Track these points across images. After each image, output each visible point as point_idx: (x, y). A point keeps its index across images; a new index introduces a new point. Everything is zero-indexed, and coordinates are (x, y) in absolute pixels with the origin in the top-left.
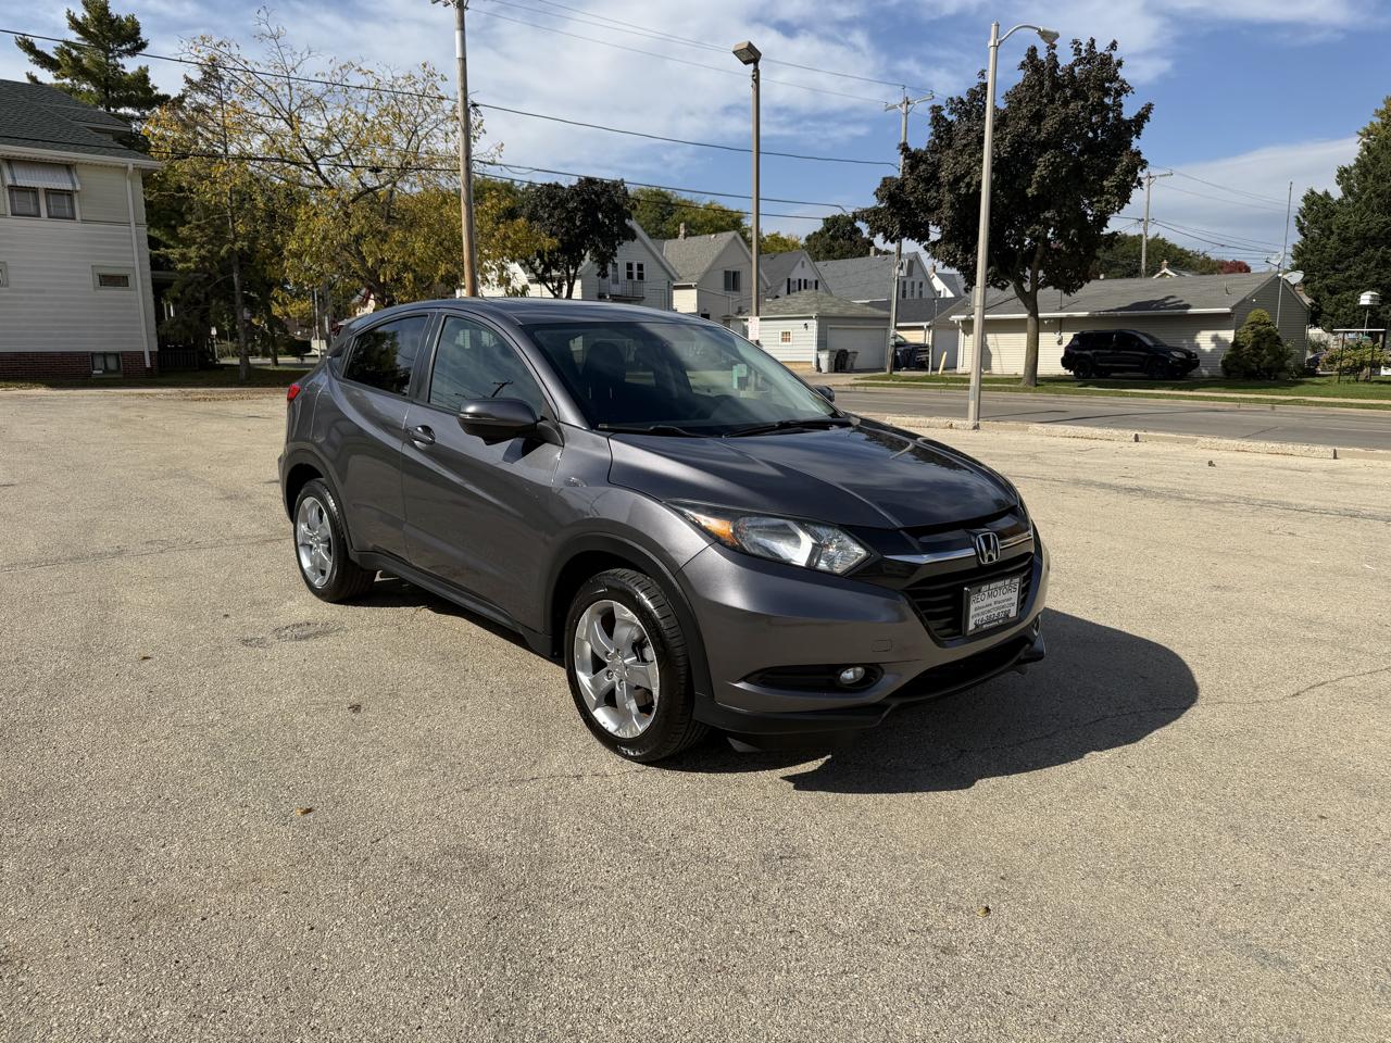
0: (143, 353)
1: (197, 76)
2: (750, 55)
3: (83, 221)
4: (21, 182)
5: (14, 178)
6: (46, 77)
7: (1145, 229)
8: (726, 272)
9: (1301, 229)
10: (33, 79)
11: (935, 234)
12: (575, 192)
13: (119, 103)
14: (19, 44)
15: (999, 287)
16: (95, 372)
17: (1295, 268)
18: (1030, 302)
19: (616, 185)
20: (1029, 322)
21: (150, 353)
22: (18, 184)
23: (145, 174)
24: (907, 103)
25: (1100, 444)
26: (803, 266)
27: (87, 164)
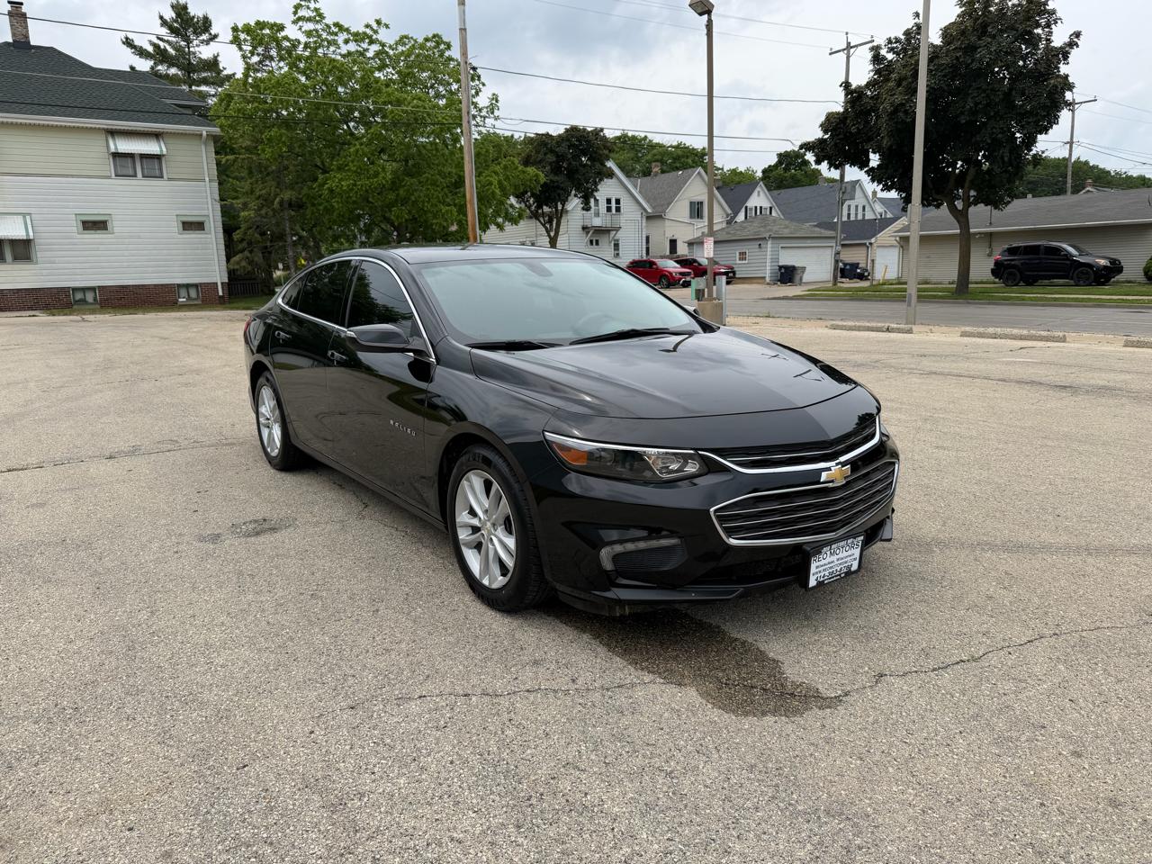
0: (217, 283)
2: (704, 7)
3: (169, 179)
5: (116, 147)
7: (1071, 152)
8: (691, 203)
10: (132, 68)
11: (875, 160)
12: (561, 139)
13: (199, 83)
14: (124, 43)
15: (935, 206)
16: (180, 300)
18: (961, 217)
19: (597, 132)
20: (961, 237)
21: (222, 283)
22: (120, 151)
23: (215, 139)
24: (849, 46)
25: (1030, 343)
26: (759, 195)
27: (171, 133)
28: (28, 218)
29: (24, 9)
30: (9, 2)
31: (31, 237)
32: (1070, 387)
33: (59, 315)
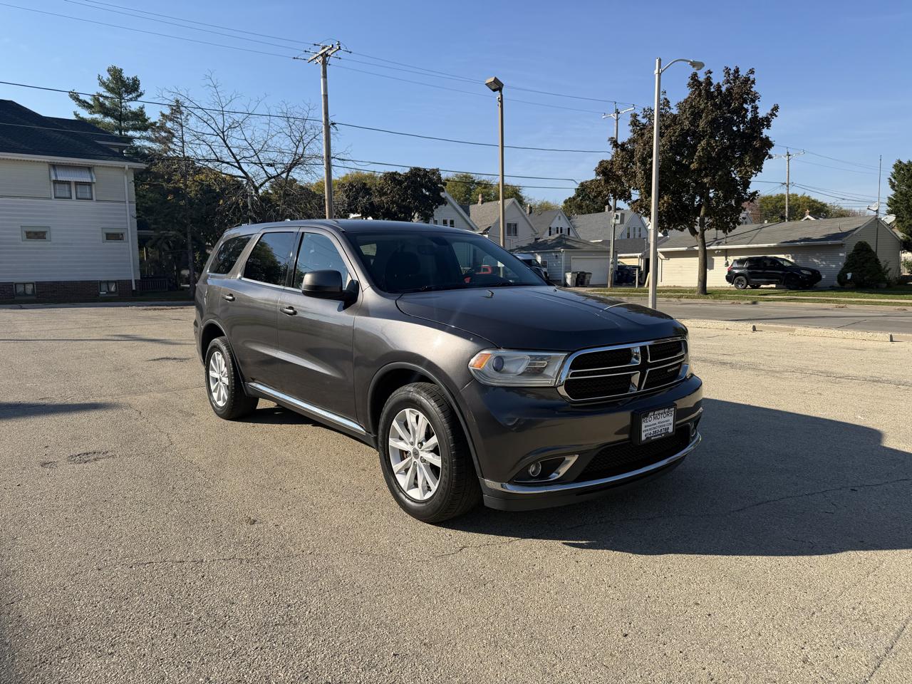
0: (131, 281)
1: (167, 111)
2: (497, 86)
3: (97, 201)
4: (60, 178)
5: (56, 176)
6: (85, 114)
7: (787, 190)
8: (508, 224)
9: (893, 186)
10: (76, 115)
11: (636, 195)
12: (407, 177)
13: (127, 130)
14: (71, 96)
15: (680, 229)
16: (101, 294)
17: (890, 213)
18: (699, 238)
20: (700, 252)
21: (135, 281)
22: (59, 179)
23: (135, 171)
24: (618, 112)
25: (727, 332)
26: (560, 219)
27: (100, 166)
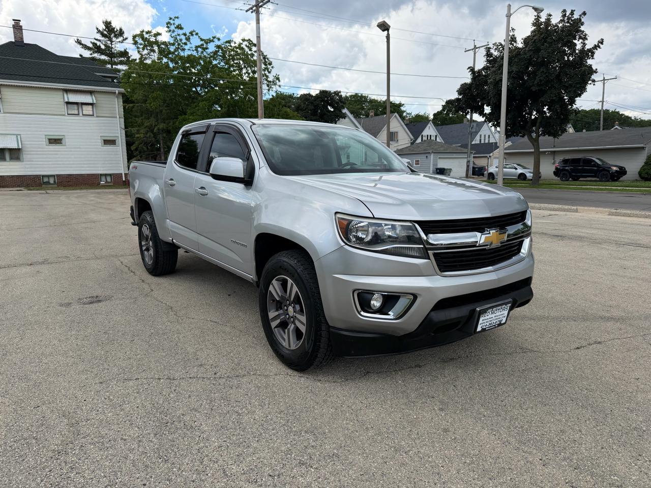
0: (122, 174)
2: (384, 27)
3: (97, 117)
5: (68, 98)
7: (602, 106)
8: (391, 132)
10: (81, 55)
12: (317, 97)
14: (76, 42)
15: (520, 136)
16: (101, 183)
18: (535, 142)
19: (337, 93)
20: (534, 154)
21: (125, 174)
22: (70, 101)
23: (123, 95)
24: (475, 48)
25: (557, 213)
26: (429, 128)
27: (99, 92)
28: (19, 137)
29: (21, 23)
30: (14, 20)
31: (20, 147)
32: (561, 236)
33: (34, 190)
